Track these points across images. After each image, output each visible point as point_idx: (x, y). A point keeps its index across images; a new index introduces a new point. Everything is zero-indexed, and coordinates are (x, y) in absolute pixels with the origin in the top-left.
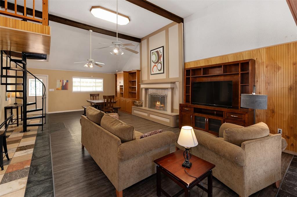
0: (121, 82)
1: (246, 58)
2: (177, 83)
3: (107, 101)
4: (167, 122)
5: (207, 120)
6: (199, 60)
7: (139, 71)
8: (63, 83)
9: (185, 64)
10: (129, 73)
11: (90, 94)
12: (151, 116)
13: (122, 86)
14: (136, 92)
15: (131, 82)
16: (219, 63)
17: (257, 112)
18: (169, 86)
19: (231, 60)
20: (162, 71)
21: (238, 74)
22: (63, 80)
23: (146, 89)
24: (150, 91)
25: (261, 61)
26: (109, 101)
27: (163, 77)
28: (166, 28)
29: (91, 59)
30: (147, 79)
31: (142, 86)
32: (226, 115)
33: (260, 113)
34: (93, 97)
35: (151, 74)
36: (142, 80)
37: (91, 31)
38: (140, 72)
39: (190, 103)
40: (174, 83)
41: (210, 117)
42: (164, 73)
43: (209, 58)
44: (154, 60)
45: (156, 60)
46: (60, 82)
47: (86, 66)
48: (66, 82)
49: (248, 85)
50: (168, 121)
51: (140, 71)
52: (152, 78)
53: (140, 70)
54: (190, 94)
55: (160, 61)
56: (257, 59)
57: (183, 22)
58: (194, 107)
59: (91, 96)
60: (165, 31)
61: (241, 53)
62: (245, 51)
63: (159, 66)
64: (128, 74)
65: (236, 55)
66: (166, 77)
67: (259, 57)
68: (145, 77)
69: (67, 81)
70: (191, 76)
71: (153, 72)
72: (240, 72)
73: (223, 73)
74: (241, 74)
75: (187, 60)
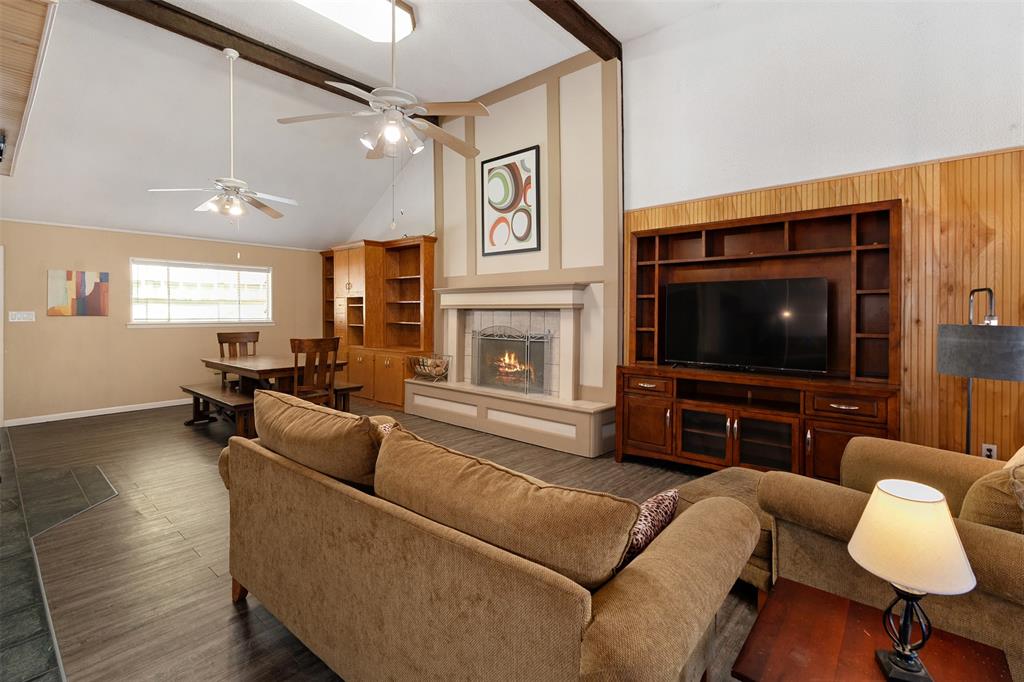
0: (351, 284)
1: (869, 196)
2: (597, 289)
3: (310, 361)
4: (567, 440)
5: (735, 425)
6: (685, 203)
7: (431, 241)
8: (81, 285)
9: (625, 215)
10: (388, 250)
11: (219, 335)
12: (493, 415)
13: (360, 300)
14: (421, 323)
15: (397, 286)
16: (763, 214)
17: (907, 388)
18: (566, 298)
19: (810, 203)
20: (532, 243)
21: (849, 253)
22: (83, 273)
23: (464, 313)
24: (480, 323)
25: (922, 209)
26: (317, 363)
27: (538, 263)
28: (551, 77)
29: (232, 179)
30: (465, 274)
31: (446, 300)
32: (809, 404)
33: (919, 393)
34: (232, 345)
35: (484, 255)
36: (445, 275)
37: (233, 53)
38: (436, 245)
39: (656, 361)
40: (582, 287)
41: (744, 414)
42: (538, 248)
43: (725, 197)
44: (493, 200)
45: (505, 199)
46: (69, 276)
47: (210, 206)
48: (98, 281)
49: (887, 294)
50: (570, 432)
51: (434, 240)
52: (490, 268)
53: (433, 235)
54: (656, 329)
55: (522, 203)
56: (907, 201)
57: (620, 59)
58: (680, 376)
59: (221, 343)
60: (545, 85)
61: (848, 181)
62: (866, 174)
63: (520, 222)
64: (381, 251)
65: (829, 185)
66: (550, 266)
67: (915, 196)
68: (456, 263)
69: (104, 277)
70: (660, 259)
71: (493, 244)
72: (855, 248)
73: (790, 250)
74: (859, 252)
75: (635, 202)
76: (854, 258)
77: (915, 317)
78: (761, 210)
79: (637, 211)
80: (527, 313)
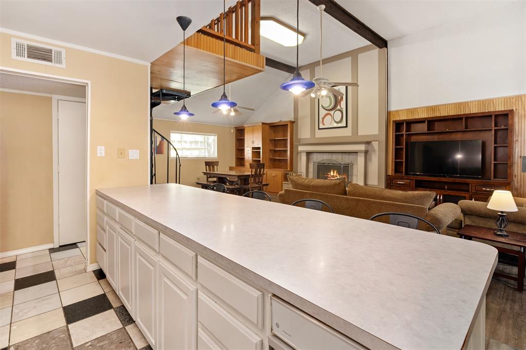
0: (253, 141)
1: (500, 108)
2: (375, 145)
5: (441, 198)
6: (417, 108)
7: (292, 123)
9: (389, 113)
10: (271, 126)
11: (205, 162)
13: (259, 148)
14: (288, 158)
15: (273, 142)
16: (453, 114)
17: (516, 184)
18: (362, 147)
19: (474, 110)
20: (344, 124)
21: (491, 130)
23: (309, 154)
24: (316, 158)
25: (523, 113)
27: (347, 132)
28: (353, 54)
30: (309, 137)
31: (300, 148)
32: (474, 189)
33: (521, 185)
35: (319, 129)
36: (299, 138)
38: (294, 124)
39: (404, 173)
40: (368, 143)
41: (445, 193)
42: (346, 127)
43: (436, 106)
44: (325, 105)
45: (328, 107)
49: (507, 146)
51: (294, 122)
52: (320, 134)
53: (293, 120)
54: (404, 160)
55: (339, 107)
56: (516, 109)
57: (387, 47)
58: (416, 179)
59: (206, 166)
60: (350, 58)
61: (491, 101)
62: (499, 98)
63: (337, 115)
64: (267, 127)
65: (482, 103)
66: (352, 134)
67: (520, 106)
68: (304, 133)
70: (406, 132)
71: (324, 125)
72: (493, 128)
73: (465, 128)
74: (495, 130)
75: (393, 108)
76: (493, 132)
77: (519, 155)
78: (452, 112)
79: (394, 111)
80: (341, 154)
